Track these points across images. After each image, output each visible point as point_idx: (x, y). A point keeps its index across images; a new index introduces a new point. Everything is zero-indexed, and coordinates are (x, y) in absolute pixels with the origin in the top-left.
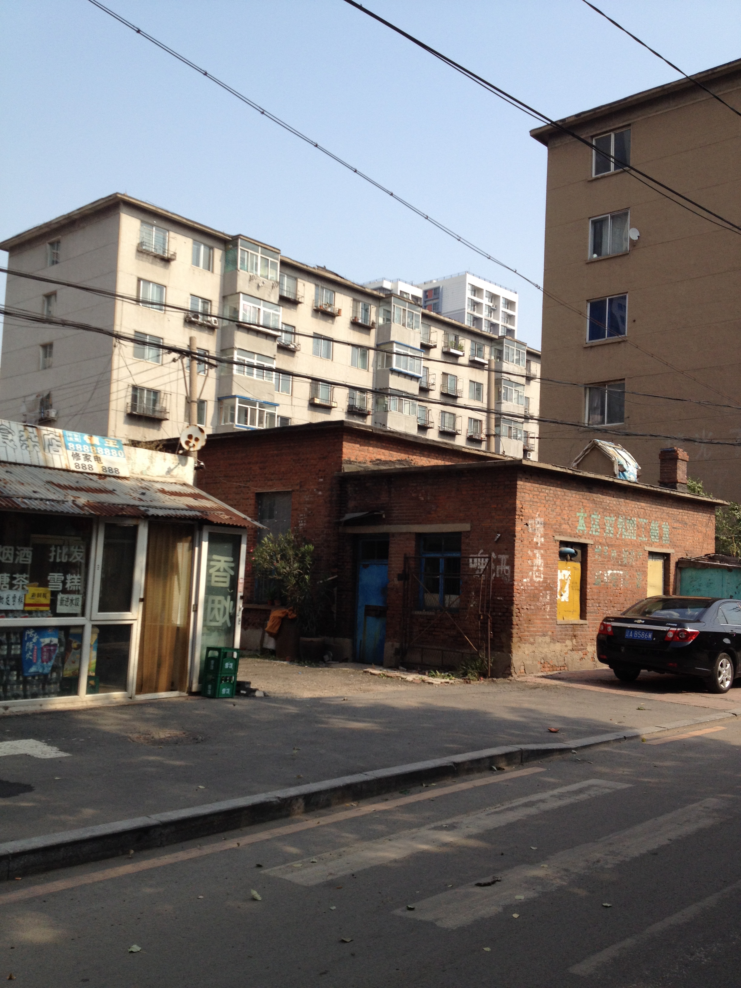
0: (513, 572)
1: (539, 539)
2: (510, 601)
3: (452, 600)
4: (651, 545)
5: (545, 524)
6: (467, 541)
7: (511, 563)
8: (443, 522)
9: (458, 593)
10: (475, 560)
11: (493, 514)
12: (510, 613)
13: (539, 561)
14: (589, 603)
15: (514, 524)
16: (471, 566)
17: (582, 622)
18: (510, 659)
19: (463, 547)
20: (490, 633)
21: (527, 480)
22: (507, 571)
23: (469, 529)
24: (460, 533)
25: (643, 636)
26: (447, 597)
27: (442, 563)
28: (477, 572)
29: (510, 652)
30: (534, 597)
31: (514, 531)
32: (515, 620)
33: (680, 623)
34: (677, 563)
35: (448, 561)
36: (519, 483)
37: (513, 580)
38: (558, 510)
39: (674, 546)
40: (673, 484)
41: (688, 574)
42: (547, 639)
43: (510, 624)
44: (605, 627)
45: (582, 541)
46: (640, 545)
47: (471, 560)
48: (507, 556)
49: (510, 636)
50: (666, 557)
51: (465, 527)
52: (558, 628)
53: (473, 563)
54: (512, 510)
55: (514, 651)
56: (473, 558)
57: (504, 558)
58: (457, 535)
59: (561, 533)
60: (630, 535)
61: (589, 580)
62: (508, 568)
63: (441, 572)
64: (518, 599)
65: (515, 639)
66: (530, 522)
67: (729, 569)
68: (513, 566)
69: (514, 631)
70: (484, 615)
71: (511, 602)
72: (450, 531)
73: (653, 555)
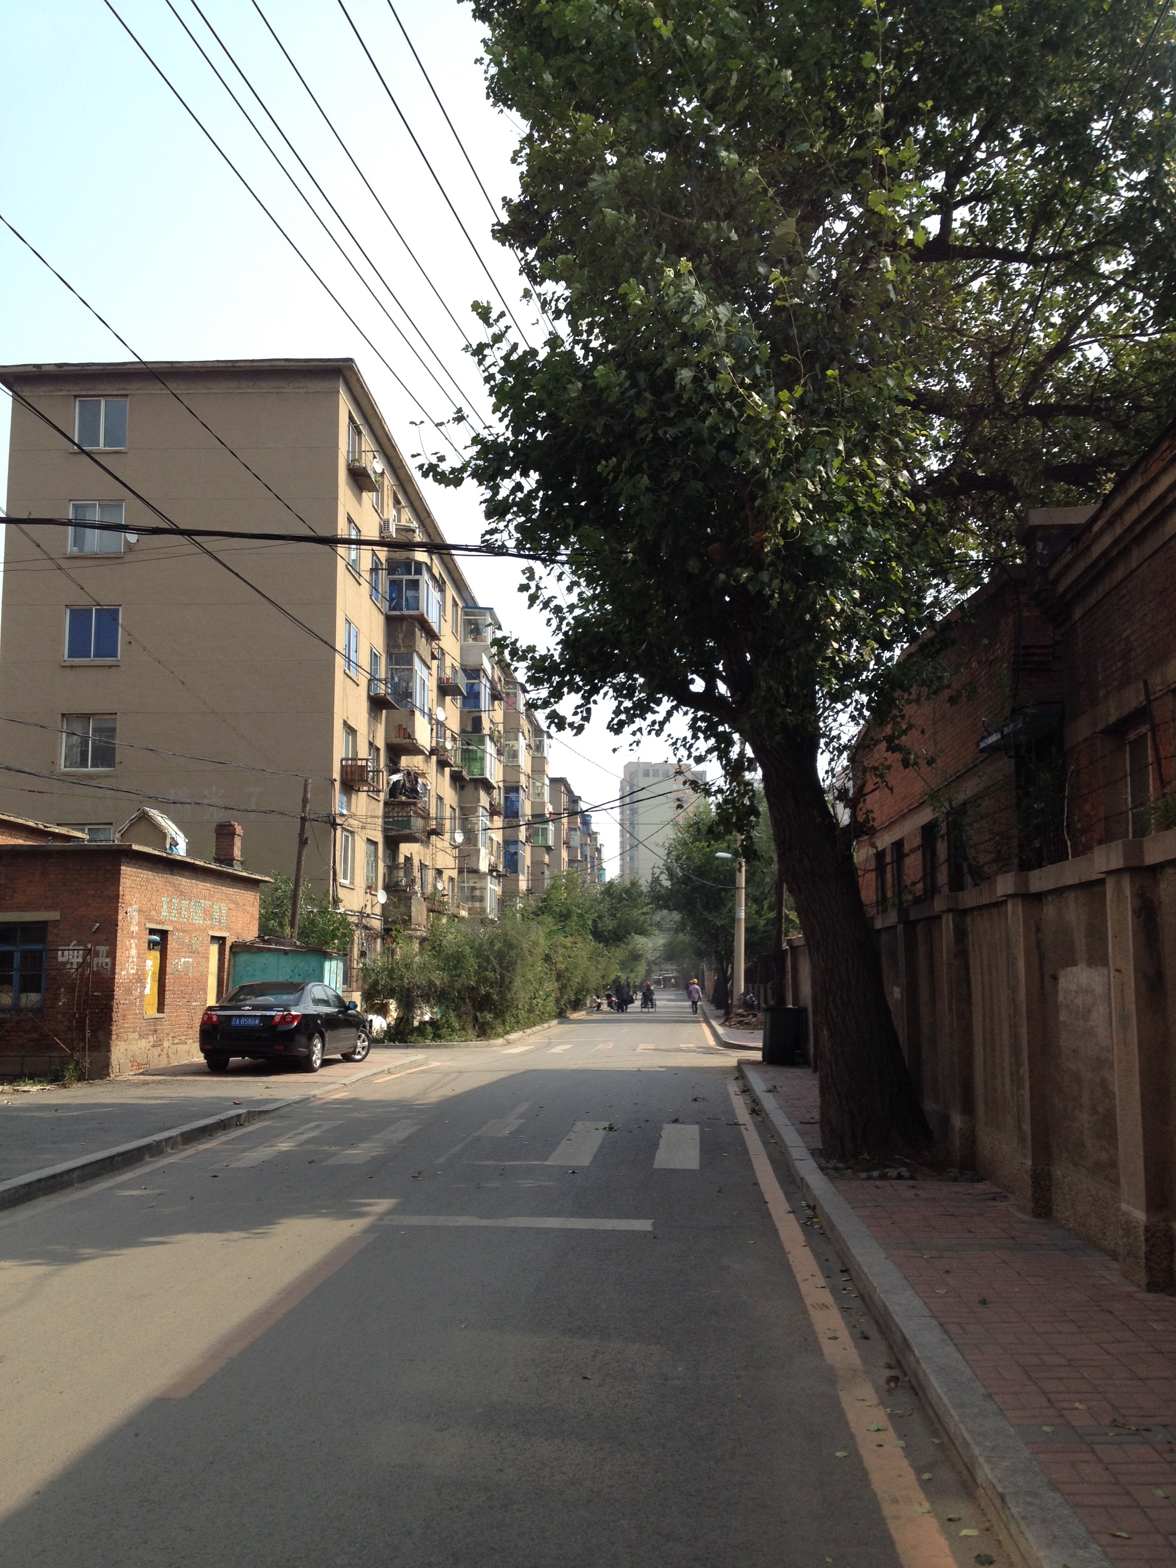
0: (114, 965)
1: (134, 928)
2: (110, 995)
3: (32, 999)
4: (213, 928)
5: (140, 911)
6: (56, 931)
7: (112, 954)
8: (20, 909)
9: (38, 991)
10: (66, 953)
11: (89, 902)
12: (111, 1010)
13: (134, 952)
14: (168, 994)
15: (117, 913)
16: (60, 959)
17: (161, 1015)
18: (109, 1058)
19: (50, 938)
20: (88, 1034)
21: (128, 864)
22: (107, 964)
23: (58, 918)
24: (45, 923)
25: (251, 1022)
26: (23, 996)
27: (17, 957)
28: (68, 966)
29: (109, 1051)
30: (129, 991)
31: (117, 921)
32: (115, 1016)
33: (286, 1008)
34: (231, 948)
35: (24, 954)
36: (123, 868)
37: (114, 973)
38: (149, 896)
39: (229, 929)
40: (230, 862)
41: (243, 958)
42: (136, 1035)
43: (110, 1020)
44: (210, 1017)
45: (165, 928)
46: (205, 930)
47: (60, 953)
48: (107, 948)
49: (109, 1034)
50: (221, 941)
51: (53, 915)
52: (144, 1023)
53: (63, 955)
54: (117, 896)
55: (113, 1049)
56: (63, 950)
57: (102, 949)
58: (43, 925)
59: (151, 920)
60: (198, 921)
61: (168, 970)
62: (108, 960)
63: (15, 966)
64: (118, 992)
65: (114, 1037)
66: (129, 909)
67: (286, 952)
68: (114, 959)
69: (114, 1028)
70: (80, 1013)
71: (112, 997)
72: (34, 919)
73: (213, 938)
